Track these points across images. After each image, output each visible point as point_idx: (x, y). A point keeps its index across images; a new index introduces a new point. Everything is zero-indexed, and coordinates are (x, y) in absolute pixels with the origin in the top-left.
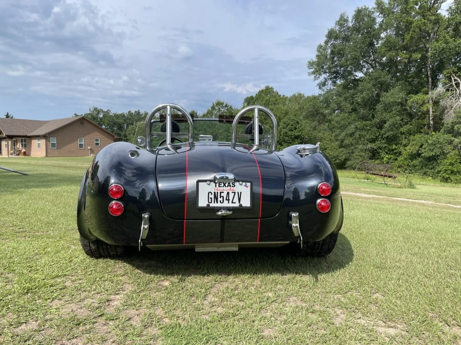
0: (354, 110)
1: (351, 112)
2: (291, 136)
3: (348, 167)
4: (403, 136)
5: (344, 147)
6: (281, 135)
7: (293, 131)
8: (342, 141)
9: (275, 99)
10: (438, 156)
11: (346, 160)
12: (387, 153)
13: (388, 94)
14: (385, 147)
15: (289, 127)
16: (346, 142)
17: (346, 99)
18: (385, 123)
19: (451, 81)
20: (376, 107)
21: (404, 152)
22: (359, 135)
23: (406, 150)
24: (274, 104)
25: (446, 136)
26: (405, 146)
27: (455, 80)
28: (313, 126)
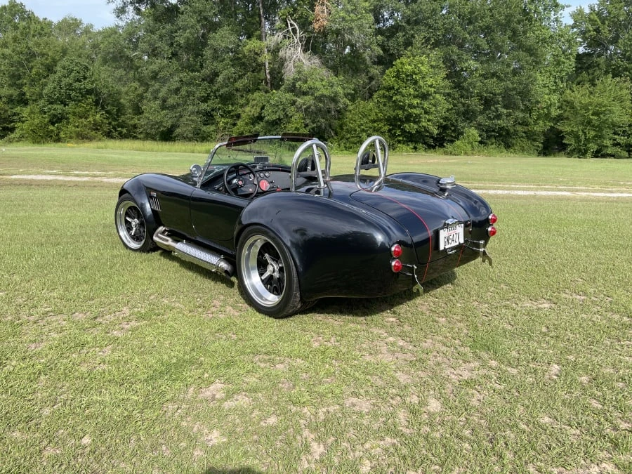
0: (174, 55)
1: (171, 58)
2: (80, 89)
3: (176, 136)
4: (239, 94)
5: (167, 108)
6: (61, 88)
7: (80, 81)
8: (164, 101)
9: (39, 27)
10: (282, 119)
11: (174, 127)
12: (222, 116)
13: (217, 36)
14: (219, 109)
15: (73, 74)
16: (171, 101)
17: (161, 37)
18: (218, 76)
19: (287, 26)
20: (204, 53)
21: (243, 115)
22: (187, 91)
23: (244, 112)
24: (40, 34)
25: (288, 95)
26: (242, 106)
27: (292, 25)
28: (118, 77)
